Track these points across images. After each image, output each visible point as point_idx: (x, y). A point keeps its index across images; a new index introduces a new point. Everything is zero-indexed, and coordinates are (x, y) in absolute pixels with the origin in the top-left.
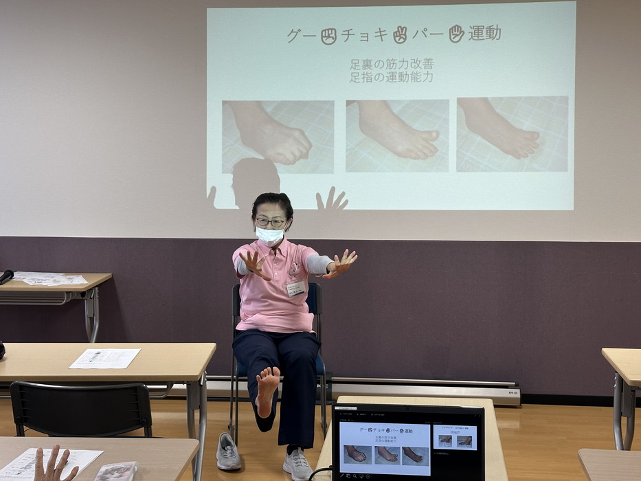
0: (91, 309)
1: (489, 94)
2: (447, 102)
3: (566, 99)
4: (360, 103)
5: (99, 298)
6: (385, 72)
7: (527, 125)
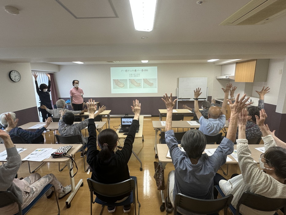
1: (147, 78)
2: (142, 79)
3: (156, 79)
4: (131, 79)
6: (134, 75)
7: (152, 82)
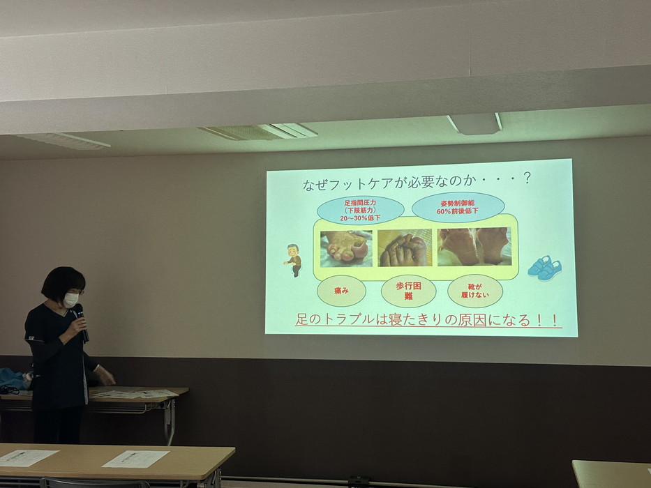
0: (170, 417)
5: (176, 408)
